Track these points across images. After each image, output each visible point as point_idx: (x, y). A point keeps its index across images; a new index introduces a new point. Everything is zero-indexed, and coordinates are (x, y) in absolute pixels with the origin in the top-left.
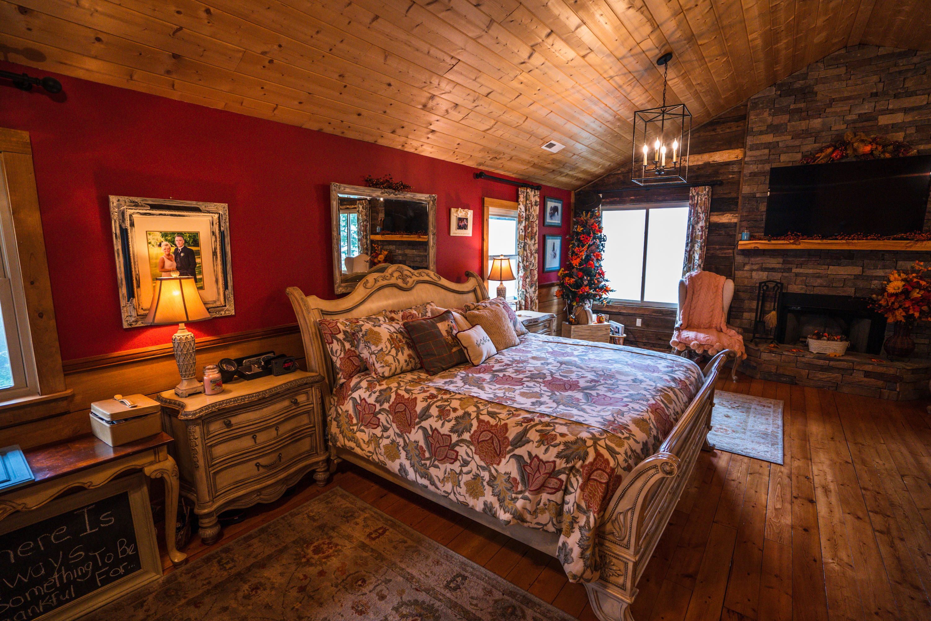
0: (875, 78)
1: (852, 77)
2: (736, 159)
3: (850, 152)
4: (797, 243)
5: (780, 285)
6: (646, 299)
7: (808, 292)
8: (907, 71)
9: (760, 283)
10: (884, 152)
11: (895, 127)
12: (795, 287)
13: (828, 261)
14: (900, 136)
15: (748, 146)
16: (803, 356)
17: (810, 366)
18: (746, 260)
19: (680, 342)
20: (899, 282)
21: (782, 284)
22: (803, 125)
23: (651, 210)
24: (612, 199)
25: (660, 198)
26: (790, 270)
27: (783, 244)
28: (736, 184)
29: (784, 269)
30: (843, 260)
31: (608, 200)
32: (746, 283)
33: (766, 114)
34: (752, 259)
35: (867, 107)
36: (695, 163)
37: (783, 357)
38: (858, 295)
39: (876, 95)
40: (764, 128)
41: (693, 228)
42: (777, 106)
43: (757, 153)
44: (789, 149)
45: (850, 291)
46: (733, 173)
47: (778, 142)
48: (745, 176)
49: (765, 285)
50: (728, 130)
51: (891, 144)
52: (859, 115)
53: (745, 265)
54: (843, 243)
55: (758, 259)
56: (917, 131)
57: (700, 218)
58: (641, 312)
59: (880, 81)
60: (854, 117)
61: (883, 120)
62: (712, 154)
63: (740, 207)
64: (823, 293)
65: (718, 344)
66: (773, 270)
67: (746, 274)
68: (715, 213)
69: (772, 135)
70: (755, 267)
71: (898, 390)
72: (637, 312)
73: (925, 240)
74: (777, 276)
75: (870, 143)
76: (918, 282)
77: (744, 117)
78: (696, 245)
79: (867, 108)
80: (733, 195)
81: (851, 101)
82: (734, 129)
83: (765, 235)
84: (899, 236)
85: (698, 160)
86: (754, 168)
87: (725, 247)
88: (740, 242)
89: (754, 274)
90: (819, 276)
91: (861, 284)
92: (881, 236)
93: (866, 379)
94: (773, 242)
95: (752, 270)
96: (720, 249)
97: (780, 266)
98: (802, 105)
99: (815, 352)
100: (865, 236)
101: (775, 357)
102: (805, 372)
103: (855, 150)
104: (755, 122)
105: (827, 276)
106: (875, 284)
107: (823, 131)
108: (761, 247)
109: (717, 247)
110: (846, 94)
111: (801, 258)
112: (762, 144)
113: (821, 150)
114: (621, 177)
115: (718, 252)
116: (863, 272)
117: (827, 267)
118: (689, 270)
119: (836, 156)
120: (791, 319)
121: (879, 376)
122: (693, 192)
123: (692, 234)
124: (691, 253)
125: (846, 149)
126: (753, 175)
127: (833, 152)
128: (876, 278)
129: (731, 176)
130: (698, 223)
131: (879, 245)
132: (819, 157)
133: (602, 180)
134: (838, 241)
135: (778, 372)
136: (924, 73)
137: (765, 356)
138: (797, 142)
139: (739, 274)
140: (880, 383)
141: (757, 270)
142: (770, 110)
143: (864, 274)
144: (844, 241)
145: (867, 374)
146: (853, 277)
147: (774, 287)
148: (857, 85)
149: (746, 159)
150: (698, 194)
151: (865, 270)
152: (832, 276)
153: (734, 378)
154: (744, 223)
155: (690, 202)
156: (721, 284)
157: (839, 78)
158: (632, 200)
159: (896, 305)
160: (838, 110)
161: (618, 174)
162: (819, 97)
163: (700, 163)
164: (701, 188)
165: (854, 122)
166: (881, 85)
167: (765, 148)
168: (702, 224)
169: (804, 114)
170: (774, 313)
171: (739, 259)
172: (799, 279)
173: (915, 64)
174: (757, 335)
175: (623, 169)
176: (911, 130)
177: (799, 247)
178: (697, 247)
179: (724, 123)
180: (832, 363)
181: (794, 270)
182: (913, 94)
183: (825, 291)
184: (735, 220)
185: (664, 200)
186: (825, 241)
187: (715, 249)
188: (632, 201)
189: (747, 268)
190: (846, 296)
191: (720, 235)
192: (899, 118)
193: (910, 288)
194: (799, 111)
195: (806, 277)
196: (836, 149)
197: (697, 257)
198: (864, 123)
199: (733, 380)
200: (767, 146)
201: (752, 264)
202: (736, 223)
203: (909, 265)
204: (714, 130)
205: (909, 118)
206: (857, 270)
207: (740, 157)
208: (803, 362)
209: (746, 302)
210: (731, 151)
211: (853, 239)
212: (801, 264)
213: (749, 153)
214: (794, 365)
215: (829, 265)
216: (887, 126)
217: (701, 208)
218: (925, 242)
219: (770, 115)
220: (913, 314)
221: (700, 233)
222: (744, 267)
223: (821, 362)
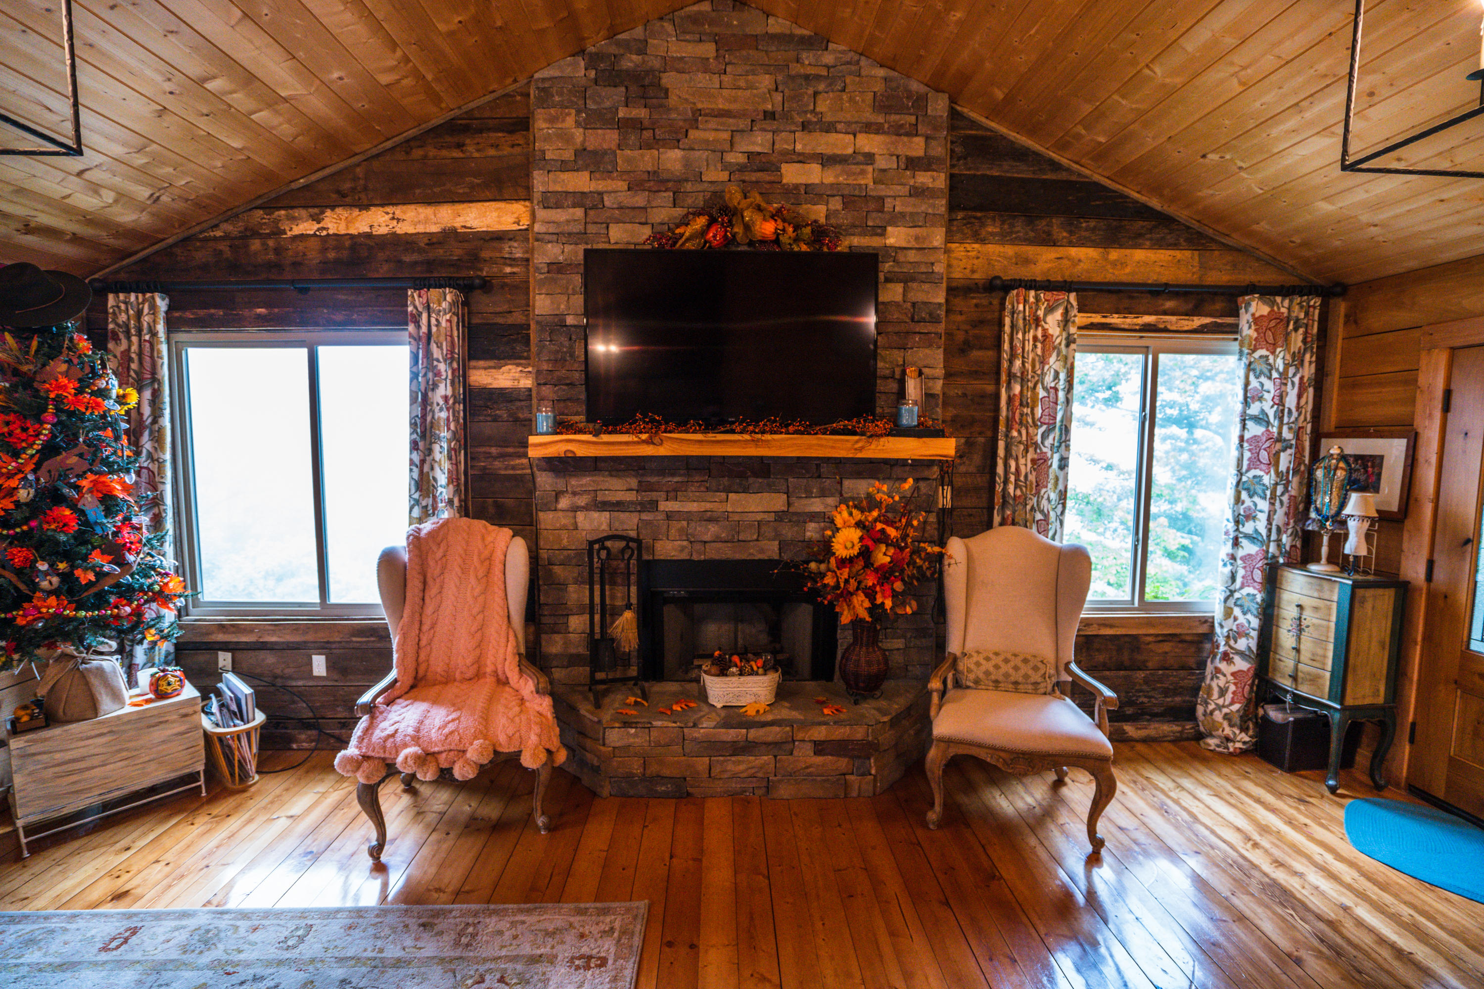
0: (765, 81)
1: (729, 69)
2: (515, 227)
3: (738, 229)
4: (656, 440)
5: (633, 545)
6: (335, 598)
7: (695, 557)
8: (818, 77)
9: (591, 543)
10: (797, 240)
11: (812, 192)
12: (669, 545)
13: (725, 481)
14: (818, 212)
15: (537, 196)
16: (695, 725)
17: (713, 747)
18: (560, 484)
19: (366, 758)
20: (853, 530)
21: (638, 541)
22: (646, 160)
23: (323, 351)
24: (202, 313)
25: (339, 317)
26: (653, 506)
27: (627, 443)
28: (522, 288)
29: (641, 504)
30: (751, 480)
31: (189, 315)
32: (565, 542)
33: (570, 122)
34: (574, 482)
35: (759, 140)
36: (421, 229)
37: (654, 733)
38: (786, 557)
39: (770, 115)
40: (569, 155)
41: (426, 402)
42: (591, 105)
43: (560, 215)
44: (627, 213)
45: (770, 550)
46: (513, 261)
47: (601, 194)
48: (537, 269)
49: (604, 548)
50: (492, 152)
51: (807, 225)
52: (750, 155)
53: (558, 495)
54: (746, 441)
55: (586, 482)
56: (845, 205)
57: (438, 374)
58: (321, 637)
59: (777, 89)
60: (742, 159)
61: (792, 174)
62: (459, 207)
63: (534, 349)
64: (724, 557)
65: (477, 743)
66: (617, 506)
67: (565, 520)
68: (481, 363)
69: (586, 175)
70: (582, 501)
71: (873, 772)
72: (310, 637)
73: (881, 436)
74: (629, 523)
75: (773, 217)
76: (883, 531)
77: (523, 125)
78: (436, 448)
79: (759, 142)
80: (517, 318)
81: (731, 120)
82: (507, 150)
83: (588, 421)
84: (841, 424)
85: (427, 221)
86: (553, 252)
87: (510, 450)
88: (532, 439)
89: (580, 516)
90: (710, 518)
91: (788, 532)
92: (810, 426)
93: (819, 760)
94: (605, 438)
95: (575, 509)
96: (502, 456)
97: (631, 496)
98: (640, 113)
99: (719, 705)
100: (783, 427)
101: (635, 735)
102: (702, 763)
103: (747, 227)
104: (547, 139)
105: (727, 516)
106: (812, 531)
107: (687, 180)
108: (581, 451)
109: (494, 451)
110: (721, 105)
111: (673, 475)
112: (567, 193)
113: (684, 222)
114: (223, 247)
115: (497, 464)
116: (789, 504)
117: (723, 495)
118: (426, 514)
119: (715, 236)
120: (672, 617)
121: (838, 748)
122: (415, 300)
123: (424, 417)
124: (426, 468)
125: (731, 224)
126: (556, 268)
127: (709, 226)
128: (813, 517)
129: (508, 270)
130: (435, 386)
131: (810, 447)
132: (682, 235)
133: (168, 251)
134: (736, 437)
135: (648, 772)
136: (843, 90)
137: (615, 737)
138: (640, 200)
139: (546, 519)
140: (843, 763)
141: (586, 508)
142: (579, 112)
143: (791, 510)
144: (747, 437)
145: (820, 748)
146: (772, 517)
147: (623, 551)
148: (739, 88)
149: (537, 227)
150: (428, 308)
151: (793, 499)
152: (736, 518)
153: (541, 821)
154: (546, 391)
155: (411, 328)
156: (499, 555)
157: (704, 65)
158: (259, 316)
159: (853, 584)
160: (711, 136)
161: (215, 239)
162: (673, 100)
163: (434, 229)
164: (434, 293)
165: (742, 168)
166: (778, 97)
167: (574, 206)
168: (444, 390)
169: (647, 134)
170: (628, 615)
171: (545, 481)
172: (676, 526)
173: (828, 67)
174: (600, 676)
175: (227, 227)
176: (836, 204)
177: (662, 451)
178: (440, 452)
179: (480, 131)
180: (753, 734)
181: (666, 506)
182: (830, 128)
183: (726, 552)
184: (527, 383)
185: (347, 323)
186: (711, 436)
187: (488, 456)
188: (261, 321)
189: (564, 503)
190: (764, 561)
191: (495, 419)
192: (813, 174)
193: (870, 543)
194: (636, 125)
195: (689, 521)
196: (712, 222)
197: (442, 479)
198: (759, 174)
199: (538, 829)
200: (580, 199)
201: (574, 494)
202: (530, 390)
203: (861, 487)
204: (460, 146)
205: (830, 177)
206: (778, 501)
207: (525, 222)
208: (694, 740)
209: (571, 588)
210: (501, 205)
211: (763, 432)
212: (676, 490)
213: (541, 214)
214: (677, 748)
215: (728, 490)
216: (797, 187)
217: (440, 347)
218: (883, 440)
219: (578, 124)
220: (883, 603)
221: (444, 415)
222: (557, 501)
223: (732, 735)
